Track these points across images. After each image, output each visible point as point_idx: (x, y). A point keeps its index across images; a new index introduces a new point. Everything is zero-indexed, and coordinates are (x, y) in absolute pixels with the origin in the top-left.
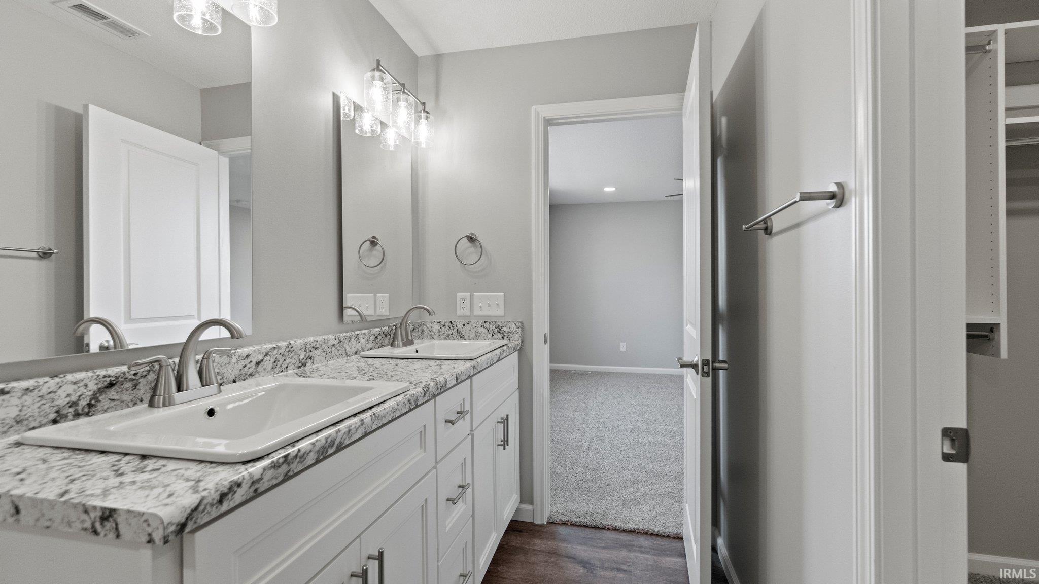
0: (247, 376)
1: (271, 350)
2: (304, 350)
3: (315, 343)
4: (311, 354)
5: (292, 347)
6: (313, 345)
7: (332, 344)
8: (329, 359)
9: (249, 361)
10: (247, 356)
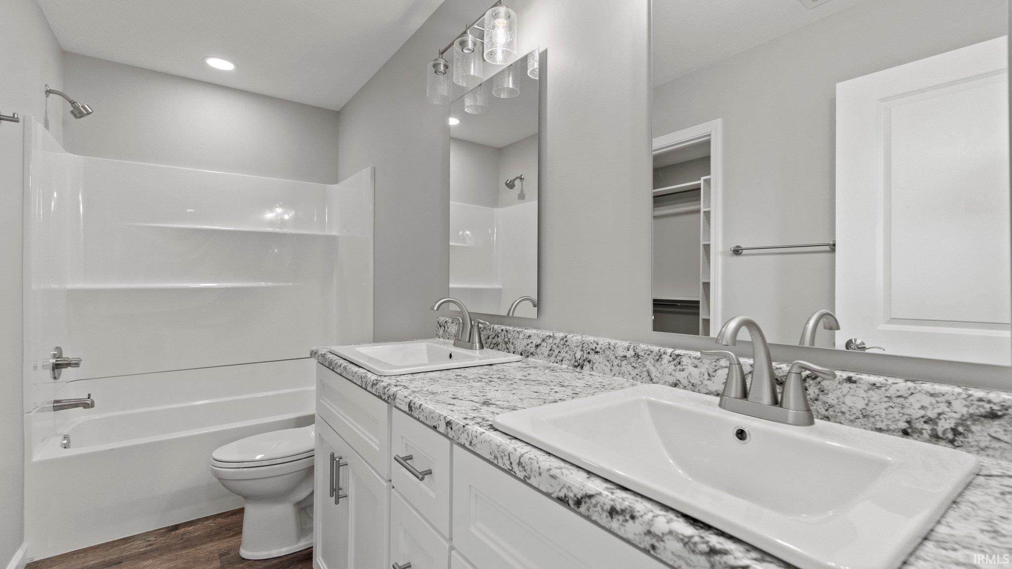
0: (529, 354)
1: (548, 338)
2: (580, 348)
3: (595, 345)
4: (591, 357)
5: (567, 341)
6: (593, 347)
7: (622, 354)
8: (617, 374)
9: (530, 341)
10: (529, 337)
